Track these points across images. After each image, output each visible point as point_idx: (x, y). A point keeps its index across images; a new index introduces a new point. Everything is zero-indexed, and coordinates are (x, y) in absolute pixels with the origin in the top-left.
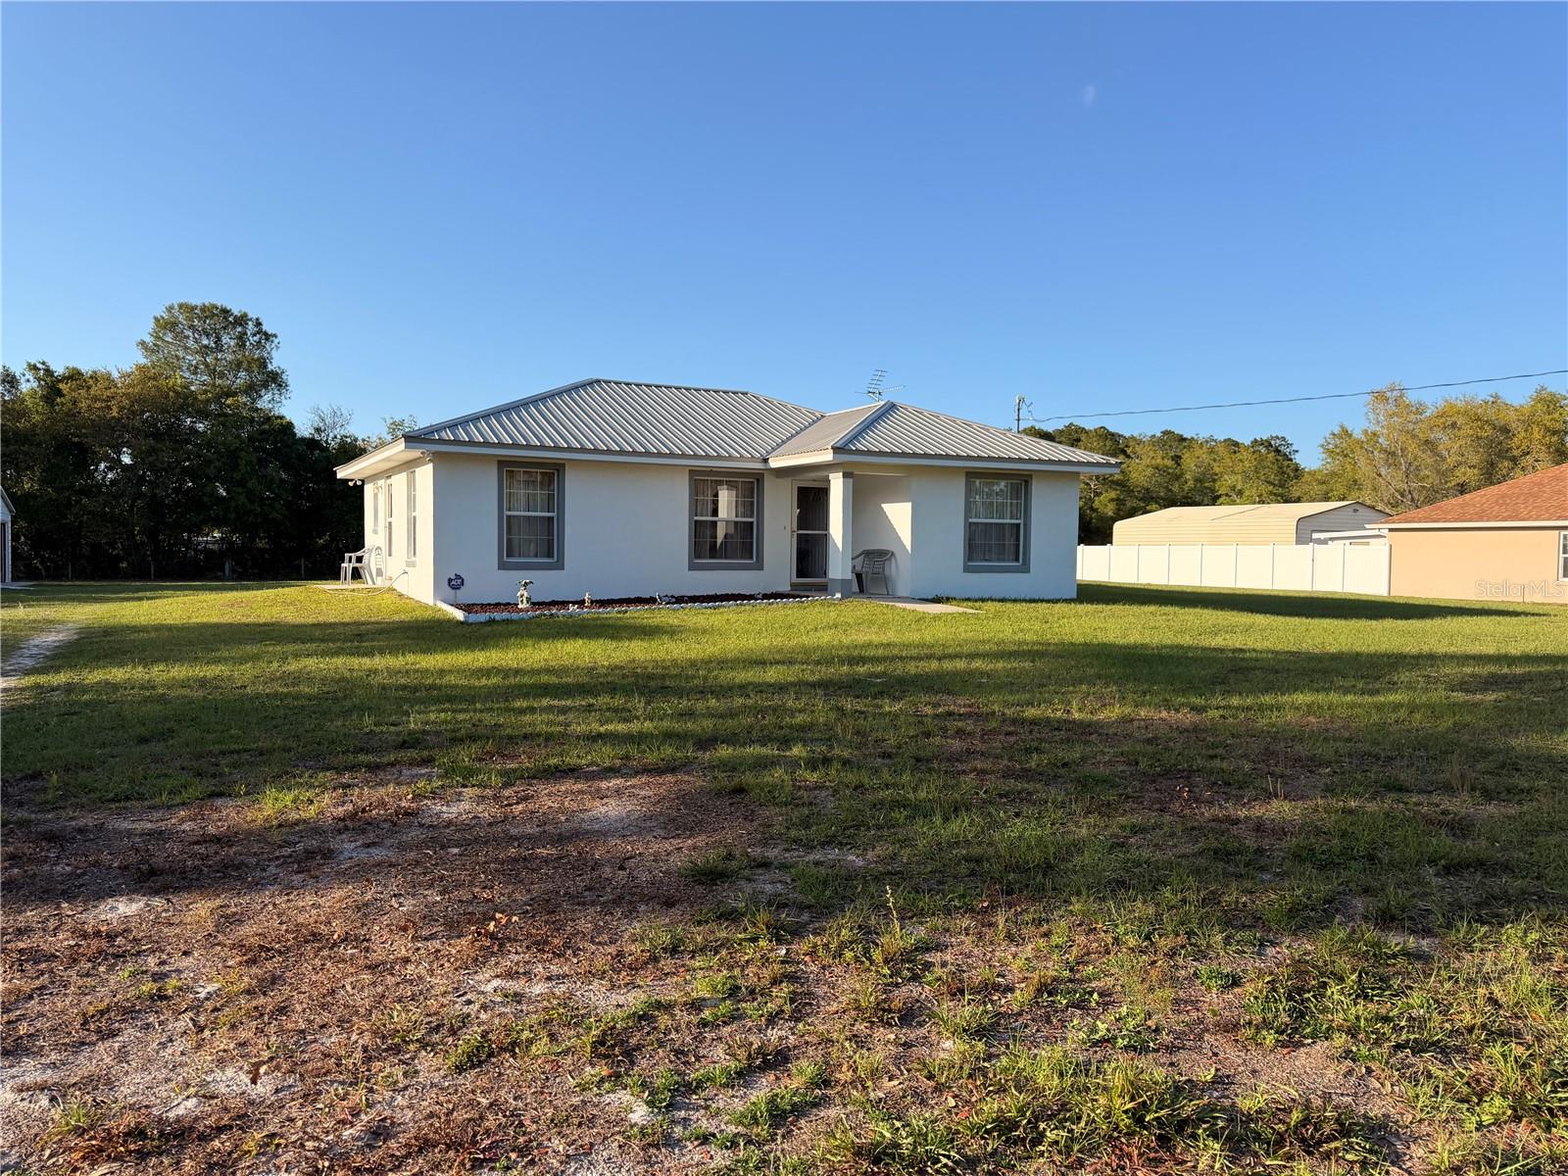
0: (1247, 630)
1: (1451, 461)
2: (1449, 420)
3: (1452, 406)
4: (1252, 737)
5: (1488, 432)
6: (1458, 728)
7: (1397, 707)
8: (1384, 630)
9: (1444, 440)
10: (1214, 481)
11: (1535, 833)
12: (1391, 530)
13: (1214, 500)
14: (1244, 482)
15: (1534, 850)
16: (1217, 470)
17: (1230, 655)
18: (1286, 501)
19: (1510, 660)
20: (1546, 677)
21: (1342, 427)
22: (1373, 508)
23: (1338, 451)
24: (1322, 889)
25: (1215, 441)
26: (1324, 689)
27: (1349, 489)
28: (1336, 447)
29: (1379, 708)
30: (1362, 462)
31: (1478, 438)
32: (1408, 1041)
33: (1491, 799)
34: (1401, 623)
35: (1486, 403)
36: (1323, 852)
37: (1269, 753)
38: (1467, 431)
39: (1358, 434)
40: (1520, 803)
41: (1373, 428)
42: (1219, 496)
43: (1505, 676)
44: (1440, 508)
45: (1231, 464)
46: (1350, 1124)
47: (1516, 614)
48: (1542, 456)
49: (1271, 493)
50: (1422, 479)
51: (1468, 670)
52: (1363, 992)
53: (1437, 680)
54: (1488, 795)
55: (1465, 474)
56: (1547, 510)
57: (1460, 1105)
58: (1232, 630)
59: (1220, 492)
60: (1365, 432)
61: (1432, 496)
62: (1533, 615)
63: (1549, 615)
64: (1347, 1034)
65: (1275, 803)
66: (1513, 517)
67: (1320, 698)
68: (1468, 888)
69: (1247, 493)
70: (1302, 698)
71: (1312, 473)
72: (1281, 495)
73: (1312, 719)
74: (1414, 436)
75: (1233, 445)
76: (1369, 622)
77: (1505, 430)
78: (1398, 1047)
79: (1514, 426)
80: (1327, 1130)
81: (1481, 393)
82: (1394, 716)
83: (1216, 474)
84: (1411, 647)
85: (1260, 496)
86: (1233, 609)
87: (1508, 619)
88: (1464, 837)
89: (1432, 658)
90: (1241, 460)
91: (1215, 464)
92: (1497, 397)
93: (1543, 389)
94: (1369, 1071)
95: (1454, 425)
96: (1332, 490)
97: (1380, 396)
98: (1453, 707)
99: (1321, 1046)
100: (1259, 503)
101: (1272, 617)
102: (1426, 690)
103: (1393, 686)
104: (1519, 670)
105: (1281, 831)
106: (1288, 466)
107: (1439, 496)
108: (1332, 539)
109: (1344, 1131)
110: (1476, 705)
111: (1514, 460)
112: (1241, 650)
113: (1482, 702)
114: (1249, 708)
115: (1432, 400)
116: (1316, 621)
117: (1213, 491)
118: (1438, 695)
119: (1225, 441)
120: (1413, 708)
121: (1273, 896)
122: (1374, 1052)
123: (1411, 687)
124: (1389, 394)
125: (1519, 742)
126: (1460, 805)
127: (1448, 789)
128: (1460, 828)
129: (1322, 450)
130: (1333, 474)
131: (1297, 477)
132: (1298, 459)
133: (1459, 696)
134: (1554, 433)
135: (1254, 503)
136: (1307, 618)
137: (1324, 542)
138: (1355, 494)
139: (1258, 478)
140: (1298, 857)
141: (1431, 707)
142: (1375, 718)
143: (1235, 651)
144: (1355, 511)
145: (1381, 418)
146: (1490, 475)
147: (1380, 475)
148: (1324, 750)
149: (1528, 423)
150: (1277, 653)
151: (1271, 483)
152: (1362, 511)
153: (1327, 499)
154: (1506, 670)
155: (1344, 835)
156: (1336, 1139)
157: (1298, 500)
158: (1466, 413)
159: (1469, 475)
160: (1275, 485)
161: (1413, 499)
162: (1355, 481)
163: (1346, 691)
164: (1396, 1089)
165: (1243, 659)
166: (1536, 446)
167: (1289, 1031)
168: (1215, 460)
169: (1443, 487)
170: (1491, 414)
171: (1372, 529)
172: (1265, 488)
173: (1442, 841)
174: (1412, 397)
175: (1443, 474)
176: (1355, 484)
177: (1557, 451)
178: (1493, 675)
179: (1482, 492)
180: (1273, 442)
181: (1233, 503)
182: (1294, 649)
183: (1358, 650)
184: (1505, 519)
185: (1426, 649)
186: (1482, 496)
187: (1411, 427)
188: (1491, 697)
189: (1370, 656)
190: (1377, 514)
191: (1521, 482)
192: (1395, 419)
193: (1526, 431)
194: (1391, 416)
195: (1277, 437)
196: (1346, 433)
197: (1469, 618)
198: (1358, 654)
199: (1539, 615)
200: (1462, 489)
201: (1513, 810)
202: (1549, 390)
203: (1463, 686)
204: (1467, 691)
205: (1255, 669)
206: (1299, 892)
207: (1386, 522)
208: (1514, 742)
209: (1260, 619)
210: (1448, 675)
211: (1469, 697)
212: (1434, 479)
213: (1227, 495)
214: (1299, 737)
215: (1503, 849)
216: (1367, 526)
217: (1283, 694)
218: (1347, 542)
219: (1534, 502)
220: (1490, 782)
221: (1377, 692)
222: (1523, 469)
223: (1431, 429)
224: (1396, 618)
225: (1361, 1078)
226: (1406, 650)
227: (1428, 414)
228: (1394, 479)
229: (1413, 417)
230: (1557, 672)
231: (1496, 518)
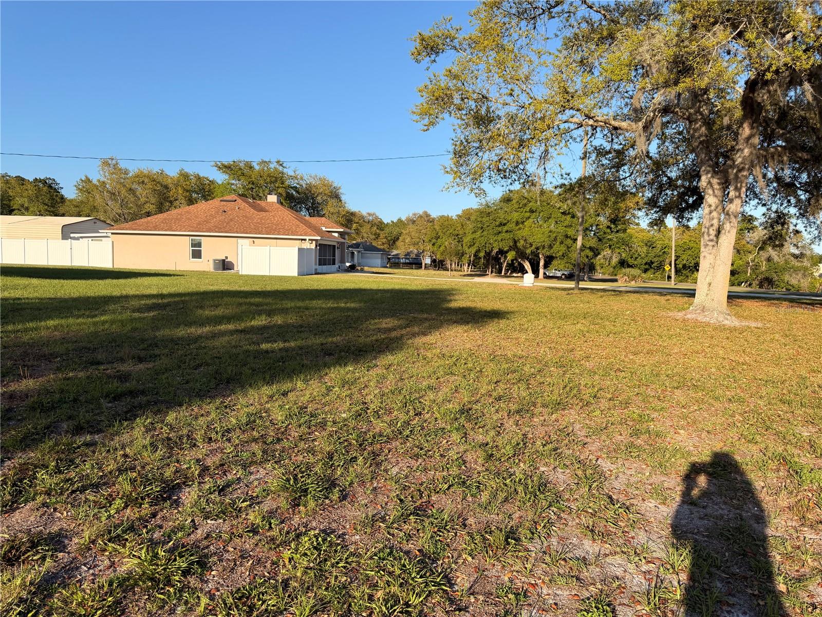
0: (25, 287)
1: (143, 200)
2: (142, 179)
3: (142, 173)
4: (17, 347)
5: (159, 188)
6: (134, 330)
7: (104, 322)
8: (105, 284)
9: (139, 190)
10: (10, 200)
11: (157, 374)
12: (112, 233)
13: (10, 212)
14: (29, 202)
15: (156, 382)
16: (11, 194)
17: (12, 302)
18: (56, 215)
19: (162, 296)
20: (176, 303)
21: (86, 177)
22: (105, 222)
23: (84, 189)
24: (44, 422)
25: (9, 176)
26: (66, 317)
27: (91, 211)
28: (83, 187)
29: (95, 324)
30: (98, 196)
31: (155, 190)
32: (78, 488)
33: (142, 361)
34: (115, 281)
35: (158, 173)
36: (49, 403)
37: (26, 354)
38: (149, 186)
39: (95, 182)
40: (154, 362)
41: (102, 179)
42: (13, 210)
43: (159, 304)
44: (136, 223)
45: (20, 191)
46: (38, 541)
47: (170, 275)
48: (183, 201)
49: (46, 210)
50: (130, 208)
51: (143, 302)
52: (59, 470)
53: (128, 308)
54: (141, 360)
55: (149, 207)
56: (184, 226)
57: (101, 510)
58: (15, 288)
59: (14, 208)
60: (99, 181)
61: (135, 217)
62: (177, 275)
63: (184, 275)
64: (45, 494)
65: (24, 381)
66: (169, 229)
67: (63, 322)
68: (122, 406)
69: (31, 209)
70: (51, 323)
71: (71, 201)
72: (53, 212)
73: (56, 333)
74: (124, 186)
75: (21, 180)
76: (98, 281)
77: (166, 187)
78: (73, 492)
79: (170, 186)
80: (23, 549)
81: (155, 168)
82: (102, 327)
83: (11, 197)
84: (116, 292)
85: (39, 211)
86: (18, 276)
87: (166, 278)
88: (126, 381)
89: (127, 297)
90: (27, 190)
91: (9, 190)
92: (162, 171)
93: (183, 170)
94: (55, 510)
95: (143, 182)
96: (82, 211)
97: (105, 163)
98: (132, 320)
99: (30, 505)
100: (39, 215)
101: (43, 280)
102: (120, 313)
103: (104, 313)
104: (165, 301)
105: (26, 395)
106: (57, 196)
107: (137, 218)
108: (82, 237)
109: (34, 545)
110: (144, 318)
111: (171, 202)
112: (19, 299)
113: (147, 317)
114: (18, 331)
115: (132, 168)
116: (69, 282)
117: (9, 206)
118: (127, 315)
119: (16, 177)
120: (112, 322)
121: (13, 433)
122: (58, 499)
123: (114, 312)
124: (110, 162)
125: (160, 334)
126: (125, 367)
127: (122, 360)
128: (124, 377)
129: (75, 188)
130: (82, 202)
131: (62, 202)
132: (63, 192)
133: (136, 315)
134: (187, 191)
135: (36, 215)
136: (64, 279)
137: (78, 239)
138: (95, 214)
139: (38, 201)
140: (33, 409)
141: (121, 321)
142: (92, 329)
143: (14, 299)
144: (95, 223)
145: (107, 174)
146: (160, 209)
147: (108, 205)
148: (59, 349)
149: (177, 185)
150: (41, 299)
151: (47, 205)
152: (98, 223)
153: (80, 216)
154: (160, 301)
155: (62, 391)
156: (29, 551)
157: (63, 215)
158: (148, 177)
159: (150, 207)
160: (48, 206)
161: (125, 219)
162: (94, 207)
163: (79, 317)
164: (69, 513)
165: (20, 304)
166: (180, 197)
167: (10, 504)
168: (9, 188)
169: (139, 213)
170: (160, 179)
171: (103, 232)
172: (42, 207)
173: (115, 385)
174: (123, 165)
175: (140, 207)
176: (94, 209)
177: (189, 200)
178: (154, 304)
179: (156, 216)
180: (47, 181)
181: (23, 214)
182: (53, 297)
183: (89, 295)
184: (166, 230)
185: (124, 293)
186: (156, 219)
187: (123, 181)
188: (152, 314)
189: (94, 298)
190: (106, 225)
191: (174, 212)
192: (114, 175)
193: (176, 189)
194: (112, 174)
195: (50, 179)
196: (88, 181)
197: (148, 278)
198: (89, 297)
199: (180, 275)
200: (148, 214)
201: (150, 365)
202: (185, 170)
203: (139, 310)
204: (141, 312)
205: (25, 309)
206: (30, 427)
207: (110, 229)
208: (157, 334)
209: (35, 281)
210: (133, 305)
211: (142, 315)
212: (135, 209)
213: (18, 209)
214: (47, 343)
215: (143, 384)
216: (100, 231)
217: (41, 321)
218: (90, 239)
219: (179, 223)
220: (143, 354)
221: (96, 316)
222: (175, 207)
223: (132, 183)
224: (113, 279)
225: (51, 514)
226: (114, 294)
227: (130, 175)
228: (115, 208)
229: (123, 176)
230: (182, 301)
231: (162, 230)
